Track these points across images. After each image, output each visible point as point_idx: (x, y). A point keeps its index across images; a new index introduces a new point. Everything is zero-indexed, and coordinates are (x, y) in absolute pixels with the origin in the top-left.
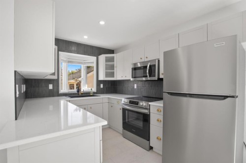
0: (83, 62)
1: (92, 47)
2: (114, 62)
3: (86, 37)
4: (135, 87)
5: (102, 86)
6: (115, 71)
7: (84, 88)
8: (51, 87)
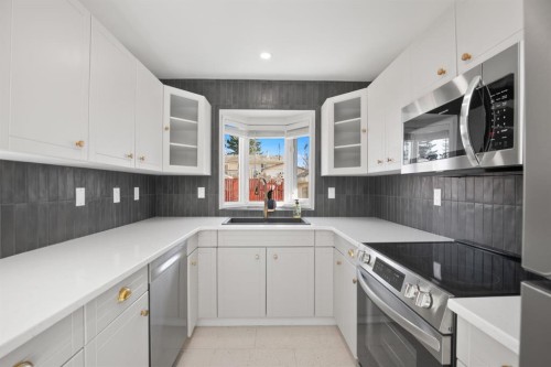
0: (285, 129)
1: (302, 85)
2: (358, 115)
3: (266, 56)
4: (437, 201)
5: (332, 193)
6: (363, 144)
7: (290, 198)
8: (201, 193)
